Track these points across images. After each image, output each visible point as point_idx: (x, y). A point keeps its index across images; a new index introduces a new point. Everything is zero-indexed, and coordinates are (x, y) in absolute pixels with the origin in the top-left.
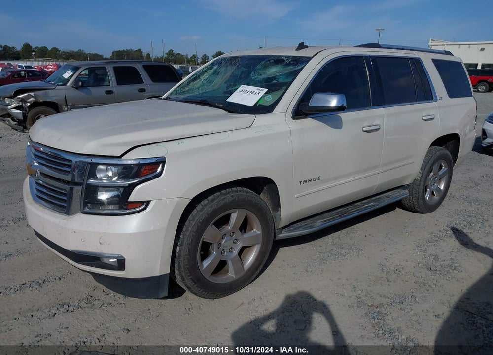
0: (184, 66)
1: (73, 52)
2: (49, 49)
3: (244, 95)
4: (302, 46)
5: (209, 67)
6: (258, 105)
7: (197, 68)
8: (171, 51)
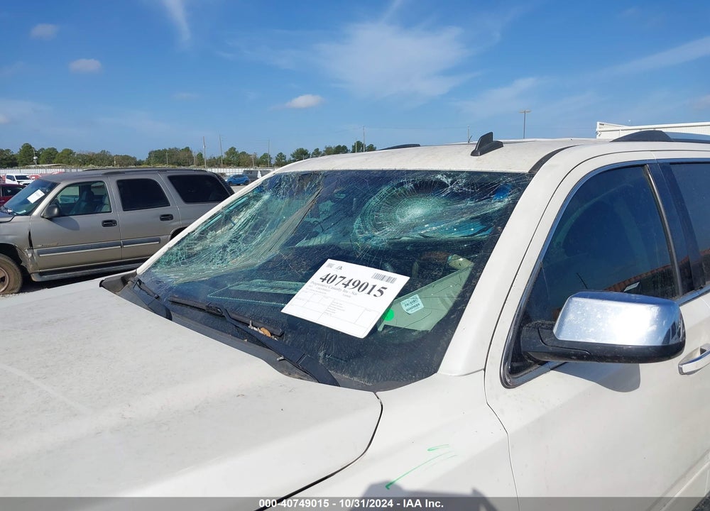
0: (252, 169)
1: (93, 154)
2: (60, 151)
3: (335, 293)
4: (487, 144)
5: (251, 195)
6: (380, 329)
7: (269, 172)
8: (233, 149)
